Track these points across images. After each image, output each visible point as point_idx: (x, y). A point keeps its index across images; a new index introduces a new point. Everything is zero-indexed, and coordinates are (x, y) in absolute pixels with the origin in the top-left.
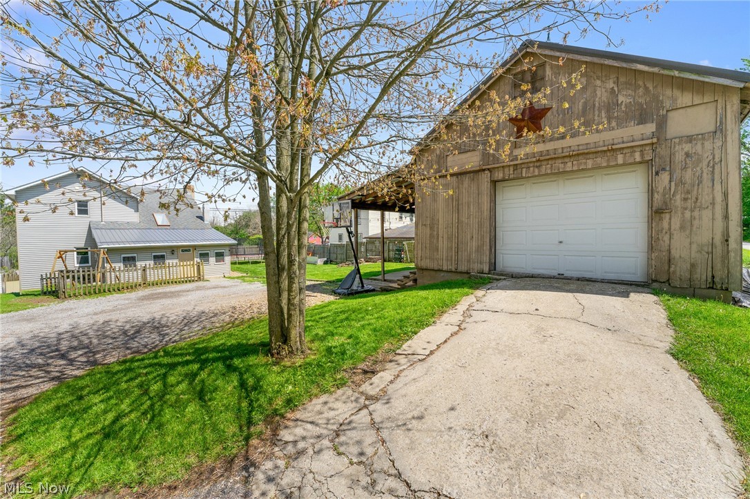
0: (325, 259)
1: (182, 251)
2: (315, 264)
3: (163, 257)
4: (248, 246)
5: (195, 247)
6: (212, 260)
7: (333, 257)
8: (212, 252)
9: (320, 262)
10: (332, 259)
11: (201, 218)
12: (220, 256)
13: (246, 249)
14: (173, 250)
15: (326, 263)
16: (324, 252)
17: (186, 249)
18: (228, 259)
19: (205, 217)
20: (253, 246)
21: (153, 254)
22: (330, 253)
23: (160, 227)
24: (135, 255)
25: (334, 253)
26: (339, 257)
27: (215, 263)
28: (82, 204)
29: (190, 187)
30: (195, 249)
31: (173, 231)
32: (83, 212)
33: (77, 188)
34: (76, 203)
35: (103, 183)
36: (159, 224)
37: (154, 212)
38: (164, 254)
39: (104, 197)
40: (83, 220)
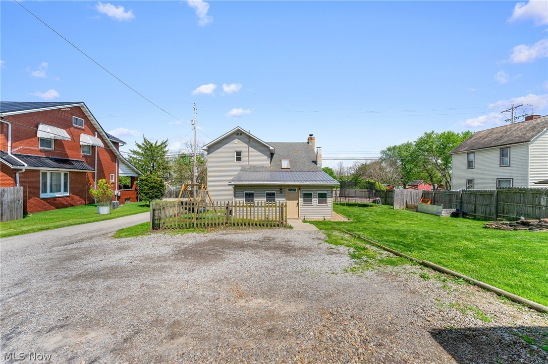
0: (454, 210)
1: (290, 190)
2: (437, 215)
3: (273, 194)
4: (359, 189)
5: (300, 187)
6: (315, 200)
7: (468, 208)
8: (315, 193)
9: (445, 213)
10: (465, 211)
11: (315, 162)
12: (322, 197)
13: (357, 192)
14: (281, 189)
15: (455, 215)
16: (450, 200)
17: (292, 188)
18: (330, 201)
19: (318, 161)
20: (363, 190)
21: (266, 192)
22: (461, 202)
23: (282, 170)
25: (469, 203)
26: (480, 209)
27: (318, 205)
28: (239, 154)
29: (311, 139)
30: (300, 189)
31: (289, 173)
32: (239, 159)
33: (236, 142)
34: (235, 153)
35: (250, 137)
36: (282, 167)
37: (283, 159)
38: (275, 192)
39: (250, 148)
40: (239, 165)
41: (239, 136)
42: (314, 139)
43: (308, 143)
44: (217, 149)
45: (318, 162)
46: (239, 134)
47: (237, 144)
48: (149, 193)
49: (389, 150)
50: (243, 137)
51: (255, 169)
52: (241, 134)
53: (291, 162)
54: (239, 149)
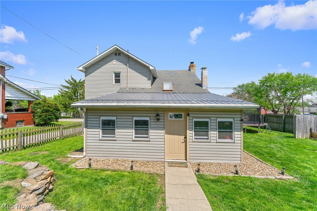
1: (171, 116)
3: (145, 123)
5: (188, 111)
6: (214, 134)
8: (213, 123)
11: (200, 85)
12: (226, 128)
14: (158, 115)
17: (176, 114)
18: (238, 134)
21: (135, 118)
23: (164, 92)
24: (114, 118)
27: (218, 140)
28: (117, 75)
29: (193, 66)
30: (188, 115)
31: (172, 95)
32: (118, 81)
33: (115, 63)
34: (114, 75)
35: (129, 57)
36: (164, 89)
37: (165, 82)
38: (148, 119)
39: (129, 69)
40: (117, 87)
41: (118, 57)
42: (195, 67)
43: (189, 70)
44: (95, 70)
45: (204, 84)
46: (117, 54)
47: (115, 65)
48: (42, 116)
49: (239, 87)
50: (121, 57)
51: (133, 91)
52: (119, 54)
53: (173, 84)
54: (117, 70)
